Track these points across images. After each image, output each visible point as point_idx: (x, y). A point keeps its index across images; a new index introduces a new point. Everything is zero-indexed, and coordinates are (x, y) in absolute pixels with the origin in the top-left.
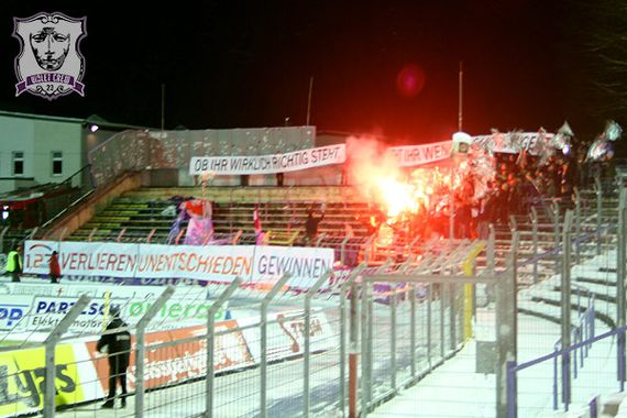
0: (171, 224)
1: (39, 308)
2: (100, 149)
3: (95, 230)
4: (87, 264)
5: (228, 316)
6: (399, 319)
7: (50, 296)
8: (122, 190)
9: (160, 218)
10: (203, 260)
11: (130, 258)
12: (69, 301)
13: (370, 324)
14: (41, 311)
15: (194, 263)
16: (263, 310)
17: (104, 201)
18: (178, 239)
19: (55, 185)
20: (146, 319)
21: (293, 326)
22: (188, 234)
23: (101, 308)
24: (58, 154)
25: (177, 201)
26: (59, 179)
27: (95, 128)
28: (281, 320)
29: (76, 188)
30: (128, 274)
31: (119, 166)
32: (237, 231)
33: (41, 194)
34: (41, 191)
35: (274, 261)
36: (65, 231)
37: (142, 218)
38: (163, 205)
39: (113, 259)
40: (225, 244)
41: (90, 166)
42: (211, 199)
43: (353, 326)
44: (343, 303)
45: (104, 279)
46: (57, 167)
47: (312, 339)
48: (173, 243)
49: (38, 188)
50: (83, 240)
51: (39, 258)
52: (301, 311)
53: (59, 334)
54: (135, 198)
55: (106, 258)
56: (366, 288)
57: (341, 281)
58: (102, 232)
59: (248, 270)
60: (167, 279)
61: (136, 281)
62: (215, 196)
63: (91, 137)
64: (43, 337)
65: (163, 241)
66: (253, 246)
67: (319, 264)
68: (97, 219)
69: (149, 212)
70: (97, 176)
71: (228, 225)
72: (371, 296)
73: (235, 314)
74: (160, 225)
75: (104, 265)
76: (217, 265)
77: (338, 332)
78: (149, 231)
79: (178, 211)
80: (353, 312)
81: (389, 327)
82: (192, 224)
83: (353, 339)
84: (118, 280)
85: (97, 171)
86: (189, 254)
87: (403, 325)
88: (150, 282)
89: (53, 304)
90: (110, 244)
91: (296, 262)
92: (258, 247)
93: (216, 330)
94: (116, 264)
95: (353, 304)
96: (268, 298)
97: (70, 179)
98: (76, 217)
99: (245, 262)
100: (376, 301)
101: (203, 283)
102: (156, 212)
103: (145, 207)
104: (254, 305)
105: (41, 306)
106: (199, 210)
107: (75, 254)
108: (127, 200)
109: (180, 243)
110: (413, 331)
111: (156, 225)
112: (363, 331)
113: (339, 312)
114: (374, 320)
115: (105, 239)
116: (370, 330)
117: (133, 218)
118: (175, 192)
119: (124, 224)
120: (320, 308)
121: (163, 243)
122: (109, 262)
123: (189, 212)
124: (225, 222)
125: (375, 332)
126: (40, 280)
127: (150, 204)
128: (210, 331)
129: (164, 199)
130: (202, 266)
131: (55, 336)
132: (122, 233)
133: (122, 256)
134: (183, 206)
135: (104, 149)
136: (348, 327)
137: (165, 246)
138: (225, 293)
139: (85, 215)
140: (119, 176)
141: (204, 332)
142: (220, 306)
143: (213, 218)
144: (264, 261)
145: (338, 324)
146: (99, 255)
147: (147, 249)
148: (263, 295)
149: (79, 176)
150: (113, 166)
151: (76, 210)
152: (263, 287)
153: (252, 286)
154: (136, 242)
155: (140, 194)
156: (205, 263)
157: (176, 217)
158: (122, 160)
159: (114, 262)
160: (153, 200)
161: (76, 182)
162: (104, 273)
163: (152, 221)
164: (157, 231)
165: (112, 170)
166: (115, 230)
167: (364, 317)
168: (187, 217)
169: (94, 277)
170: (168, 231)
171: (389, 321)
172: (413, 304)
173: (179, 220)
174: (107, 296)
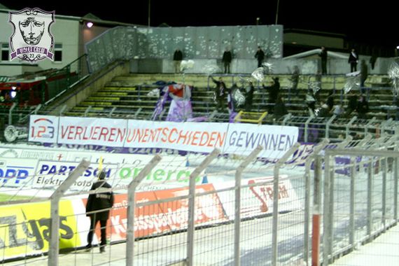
0: (155, 104)
1: (42, 170)
2: (95, 41)
3: (90, 107)
4: (82, 135)
5: (205, 180)
6: (358, 187)
7: (52, 161)
8: (114, 75)
9: (146, 99)
10: (183, 134)
11: (119, 131)
12: (68, 165)
13: (332, 190)
14: (45, 173)
15: (175, 136)
16: (238, 177)
17: (99, 84)
18: (161, 116)
19: (56, 70)
20: (136, 181)
21: (262, 190)
22: (169, 113)
23: (95, 171)
24: (59, 45)
25: (160, 85)
26: (59, 66)
27: (90, 25)
28: (251, 185)
29: (74, 74)
30: (118, 144)
31: (111, 56)
32: (212, 111)
33: (44, 78)
34: (44, 75)
35: (244, 136)
36: (64, 108)
37: (130, 99)
38: (148, 88)
39: (105, 131)
40: (203, 121)
41: (86, 55)
42: (191, 84)
43: (317, 192)
44: (307, 172)
45: (97, 148)
46: (58, 56)
47: (280, 201)
48: (157, 119)
49: (42, 73)
50: (79, 115)
51: (42, 129)
52: (271, 178)
53: (62, 191)
54: (124, 82)
55: (99, 131)
56: (328, 160)
57: (305, 154)
58: (96, 109)
59: (221, 143)
60: (152, 149)
61: (125, 150)
62: (194, 82)
63: (87, 32)
64: (49, 193)
65: (148, 117)
66: (227, 124)
67: (284, 139)
68: (92, 99)
69: (136, 94)
70: (92, 63)
71: (205, 105)
72: (332, 167)
73: (211, 179)
74: (146, 104)
75: (97, 136)
76: (194, 138)
77: (303, 196)
78: (136, 110)
79: (162, 94)
80: (317, 180)
81: (349, 193)
82: (173, 104)
83: (316, 202)
84: (109, 149)
85: (92, 59)
86: (171, 129)
87: (361, 191)
88: (137, 151)
89: (54, 167)
90: (103, 119)
91: (264, 137)
92: (231, 124)
93: (197, 191)
94: (108, 136)
95: (317, 174)
96: (242, 167)
97: (69, 65)
98: (74, 98)
99: (219, 136)
100: (337, 171)
101: (183, 153)
102: (142, 94)
103: (133, 90)
104: (229, 173)
105: (44, 168)
106: (179, 93)
107: (73, 127)
108: (118, 84)
109: (163, 119)
110: (369, 197)
111: (142, 104)
112: (325, 195)
113: (304, 179)
114: (335, 187)
115: (98, 115)
116: (332, 195)
117: (122, 98)
118: (159, 78)
119: (114, 103)
120: (286, 176)
121: (148, 120)
122: (101, 134)
123: (171, 95)
124: (203, 103)
125: (335, 197)
126: (42, 147)
127: (137, 88)
128: (191, 192)
129: (150, 83)
130: (182, 139)
131: (60, 193)
132: (113, 110)
133: (112, 129)
134: (166, 89)
135: (98, 42)
136: (312, 192)
137: (151, 122)
138: (205, 161)
139: (82, 95)
140: (110, 64)
141: (186, 192)
142: (199, 173)
143: (192, 99)
144: (234, 136)
145: (303, 191)
146: (92, 128)
147: (134, 124)
148: (237, 164)
149: (76, 63)
150: (106, 55)
151: (74, 91)
152: (235, 157)
153: (226, 156)
154: (125, 118)
155: (129, 79)
156: (185, 137)
157: (160, 98)
158: (114, 51)
159: (105, 135)
160: (140, 84)
161: (74, 69)
162: (97, 143)
163: (140, 101)
164: (143, 109)
165: (105, 59)
166: (106, 108)
167: (326, 184)
168: (169, 99)
169: (89, 146)
170: (153, 110)
171: (349, 188)
172: (370, 175)
173: (162, 100)
174: (100, 161)
